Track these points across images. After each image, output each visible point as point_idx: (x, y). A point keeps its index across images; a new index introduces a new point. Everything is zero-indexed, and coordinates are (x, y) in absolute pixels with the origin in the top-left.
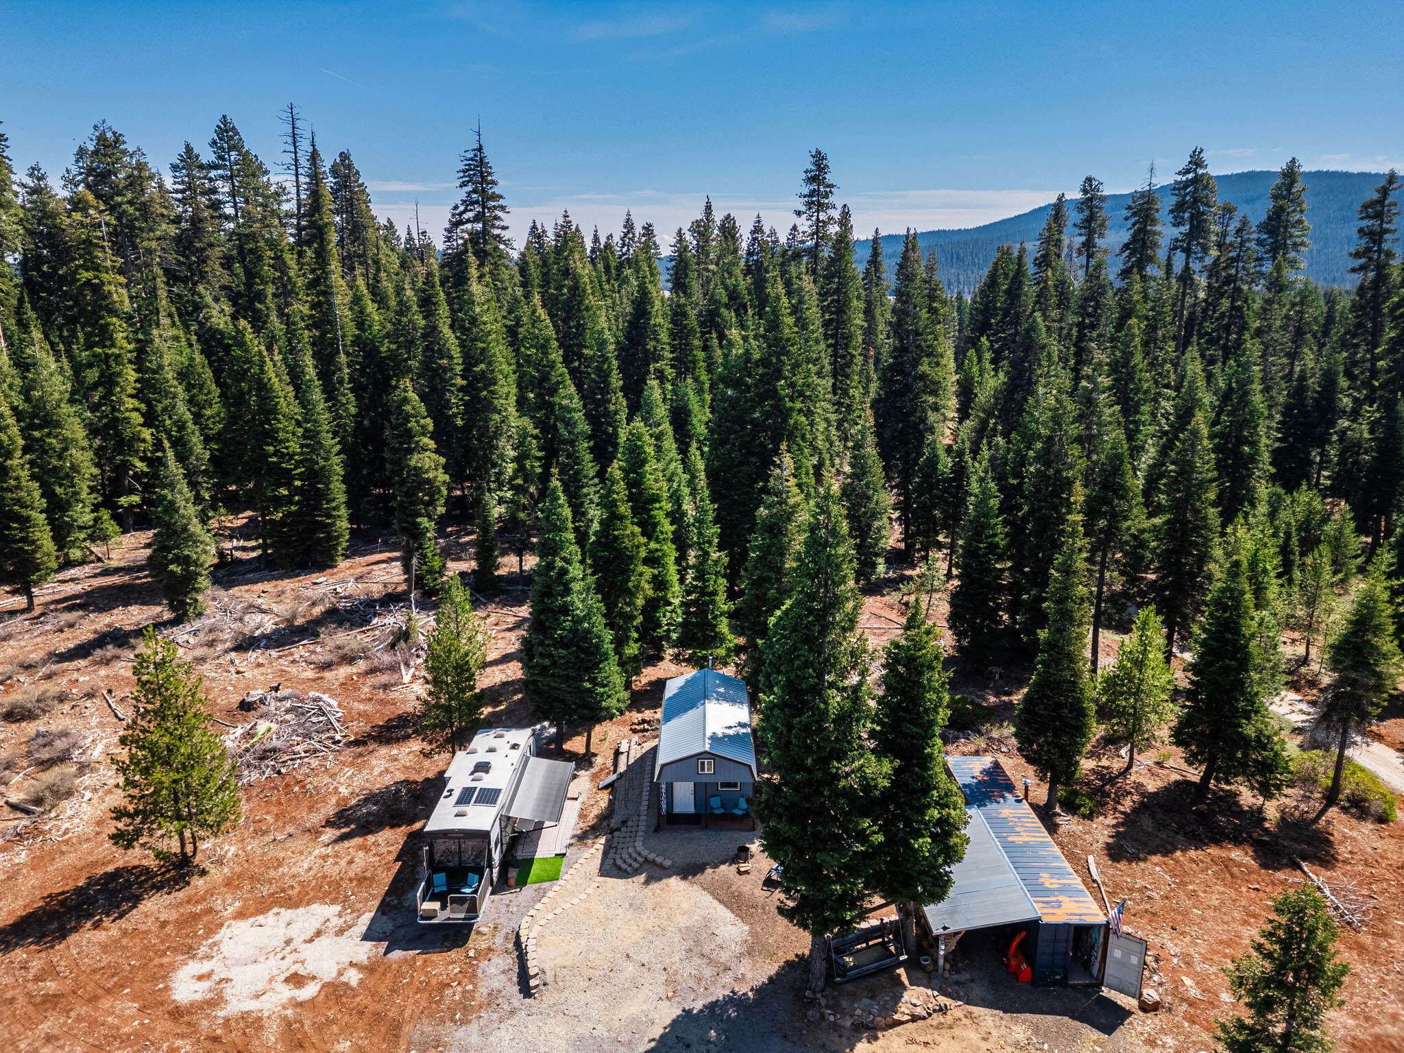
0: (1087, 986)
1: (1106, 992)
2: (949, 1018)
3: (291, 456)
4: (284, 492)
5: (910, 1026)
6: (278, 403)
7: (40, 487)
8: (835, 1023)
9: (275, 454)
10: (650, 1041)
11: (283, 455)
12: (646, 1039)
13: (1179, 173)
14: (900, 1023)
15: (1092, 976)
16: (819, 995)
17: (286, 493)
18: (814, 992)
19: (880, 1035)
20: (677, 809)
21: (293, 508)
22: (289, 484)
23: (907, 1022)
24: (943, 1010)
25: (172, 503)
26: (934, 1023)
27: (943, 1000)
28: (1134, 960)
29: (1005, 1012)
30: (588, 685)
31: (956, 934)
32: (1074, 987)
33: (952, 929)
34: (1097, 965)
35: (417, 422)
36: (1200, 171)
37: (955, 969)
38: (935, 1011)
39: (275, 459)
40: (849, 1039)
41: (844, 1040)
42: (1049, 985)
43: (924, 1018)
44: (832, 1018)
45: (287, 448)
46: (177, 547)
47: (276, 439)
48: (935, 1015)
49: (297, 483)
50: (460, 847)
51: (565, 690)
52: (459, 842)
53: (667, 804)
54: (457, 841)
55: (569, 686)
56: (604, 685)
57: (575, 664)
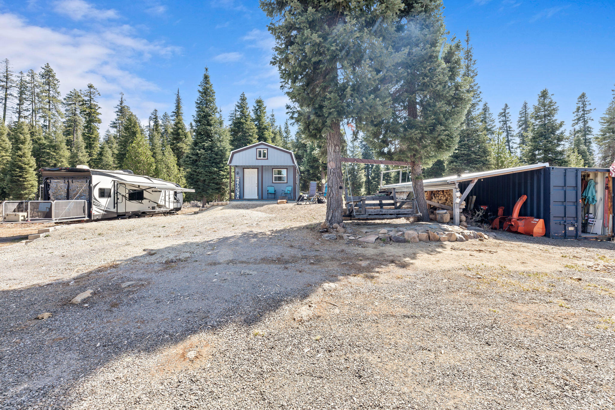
16: (336, 225)
18: (331, 223)
20: (246, 197)
50: (68, 186)
51: (204, 174)
52: (68, 181)
53: (240, 192)
54: (66, 181)
55: (206, 172)
56: (225, 172)
57: (210, 160)
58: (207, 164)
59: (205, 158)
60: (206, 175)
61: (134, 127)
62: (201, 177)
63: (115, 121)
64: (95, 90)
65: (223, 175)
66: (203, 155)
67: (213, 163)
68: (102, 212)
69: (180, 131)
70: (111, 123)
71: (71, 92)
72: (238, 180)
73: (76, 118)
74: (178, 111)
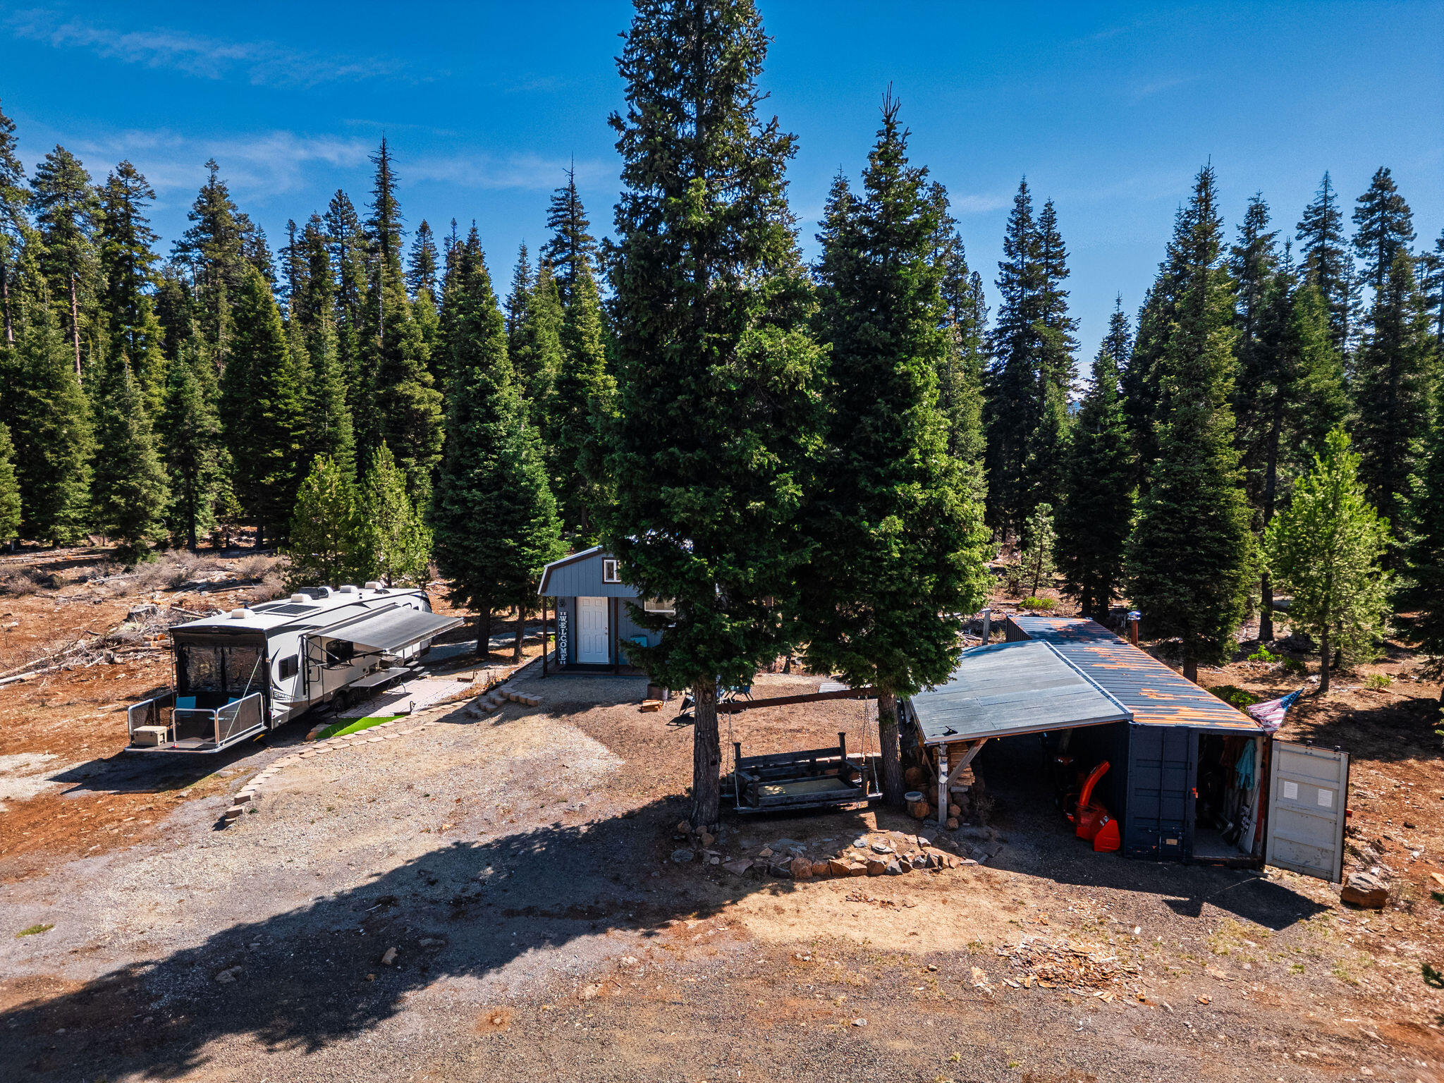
0: (1232, 866)
1: (1272, 874)
2: (944, 877)
3: (292, 414)
4: (278, 453)
5: (863, 880)
6: (281, 356)
7: (11, 431)
8: (719, 867)
9: (271, 409)
10: (372, 876)
11: (281, 412)
12: (367, 873)
13: (1361, 200)
14: (843, 873)
15: (1241, 850)
16: (702, 829)
17: (281, 455)
18: (694, 824)
19: (799, 886)
20: (583, 658)
21: (290, 475)
22: (285, 448)
23: (857, 873)
24: (933, 866)
25: (124, 426)
26: (912, 881)
27: (935, 852)
28: (1326, 798)
29: (1060, 880)
30: (511, 542)
31: (970, 743)
32: (1205, 864)
33: (963, 733)
34: (1253, 829)
35: (411, 345)
36: (1387, 195)
37: (969, 816)
38: (917, 864)
39: (270, 415)
40: (736, 888)
41: (727, 890)
42: (1155, 856)
43: (893, 873)
44: (716, 861)
45: (286, 405)
46: (125, 478)
47: (274, 394)
48: (916, 871)
49: (296, 446)
50: (223, 660)
51: (481, 552)
52: (223, 651)
53: (568, 647)
54: (219, 649)
55: (487, 547)
56: (535, 547)
57: (496, 516)
58: (491, 527)
59: (484, 512)
60: (487, 557)
61: (265, 314)
62: (474, 559)
63: (184, 240)
64: (138, 183)
65: (532, 557)
66: (480, 504)
67: (504, 522)
68: (288, 708)
69: (403, 344)
70: (174, 247)
71: (49, 157)
72: (563, 619)
73: (74, 247)
74: (384, 217)
